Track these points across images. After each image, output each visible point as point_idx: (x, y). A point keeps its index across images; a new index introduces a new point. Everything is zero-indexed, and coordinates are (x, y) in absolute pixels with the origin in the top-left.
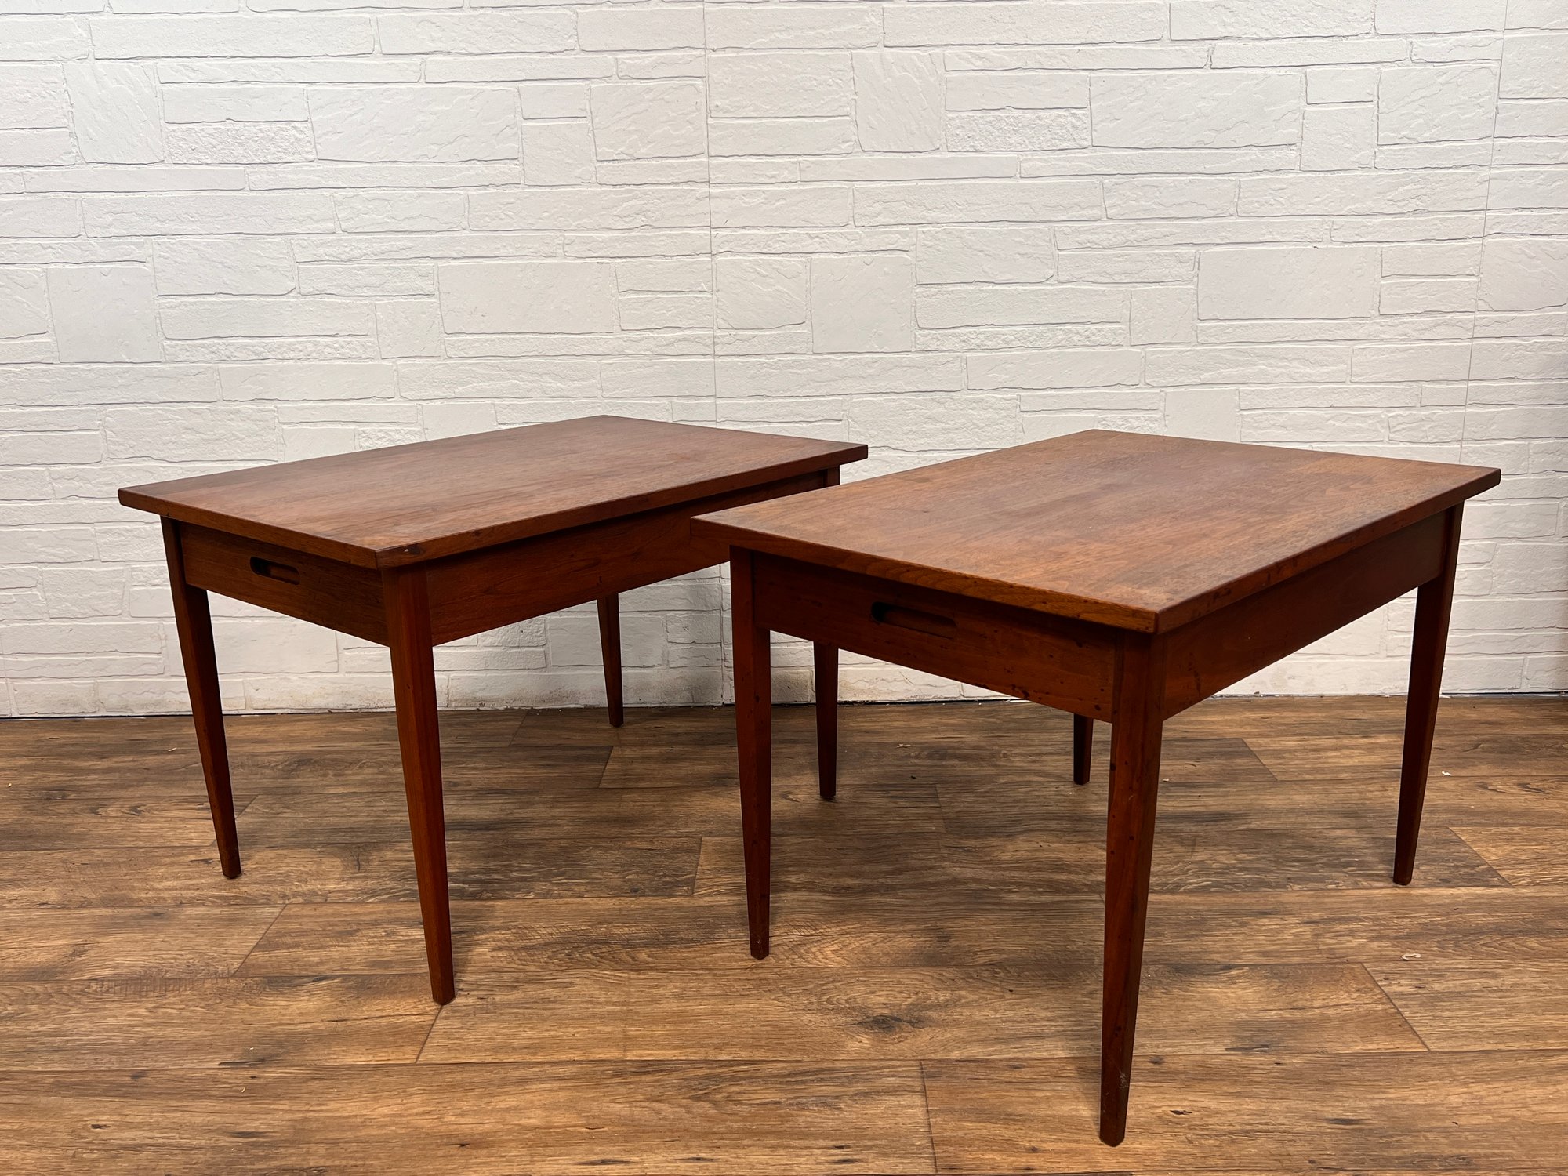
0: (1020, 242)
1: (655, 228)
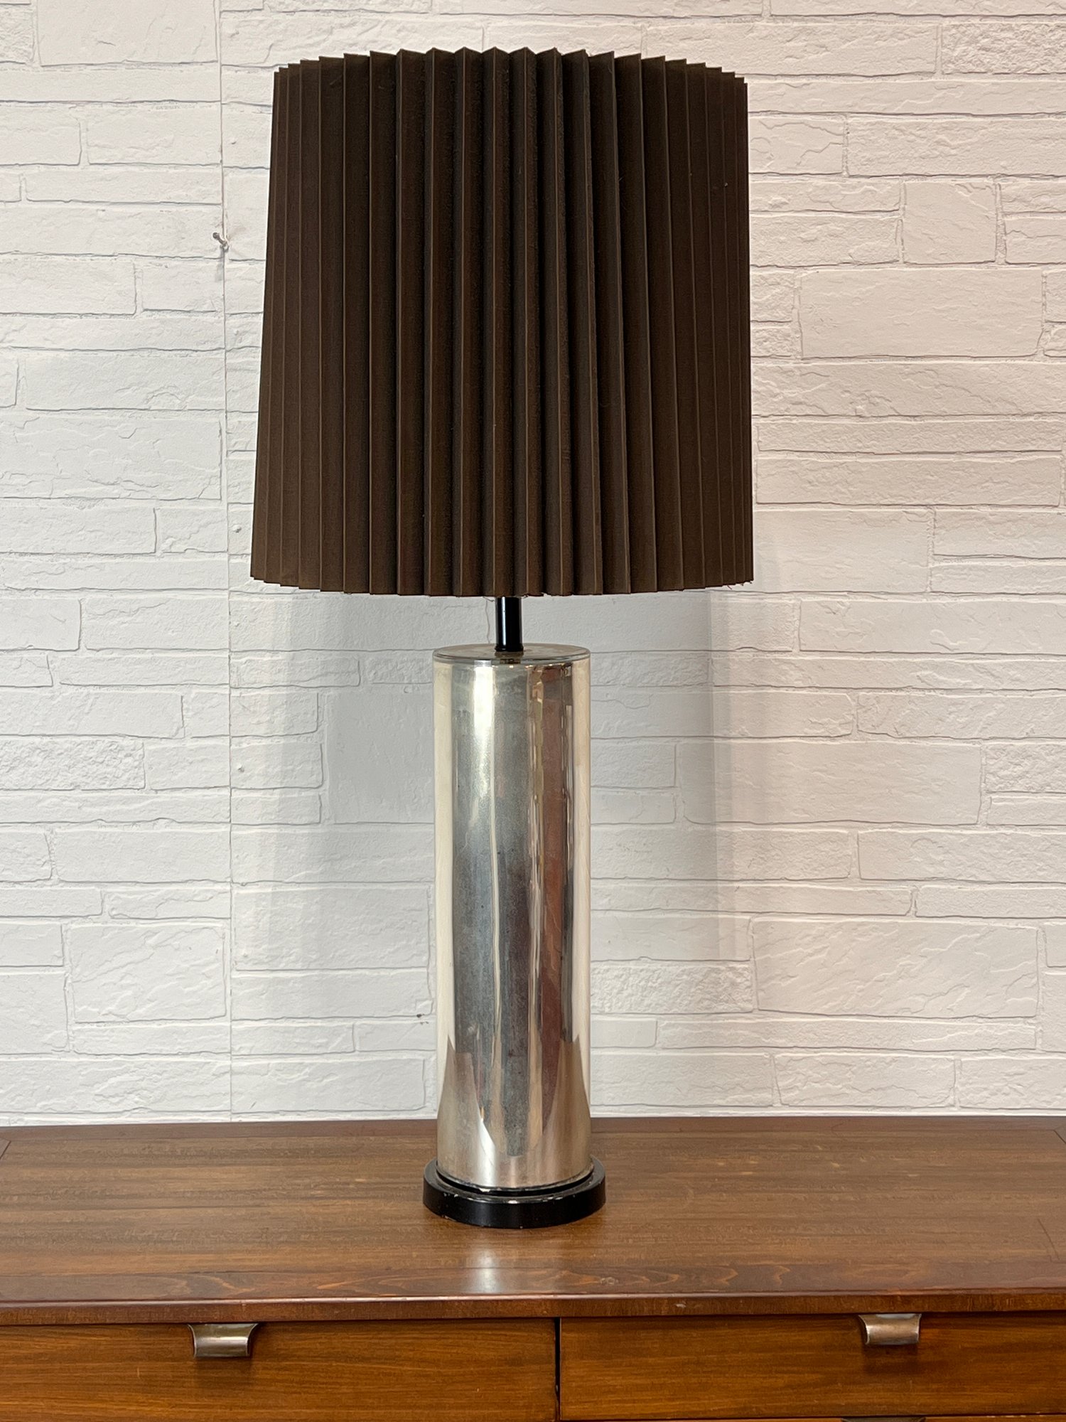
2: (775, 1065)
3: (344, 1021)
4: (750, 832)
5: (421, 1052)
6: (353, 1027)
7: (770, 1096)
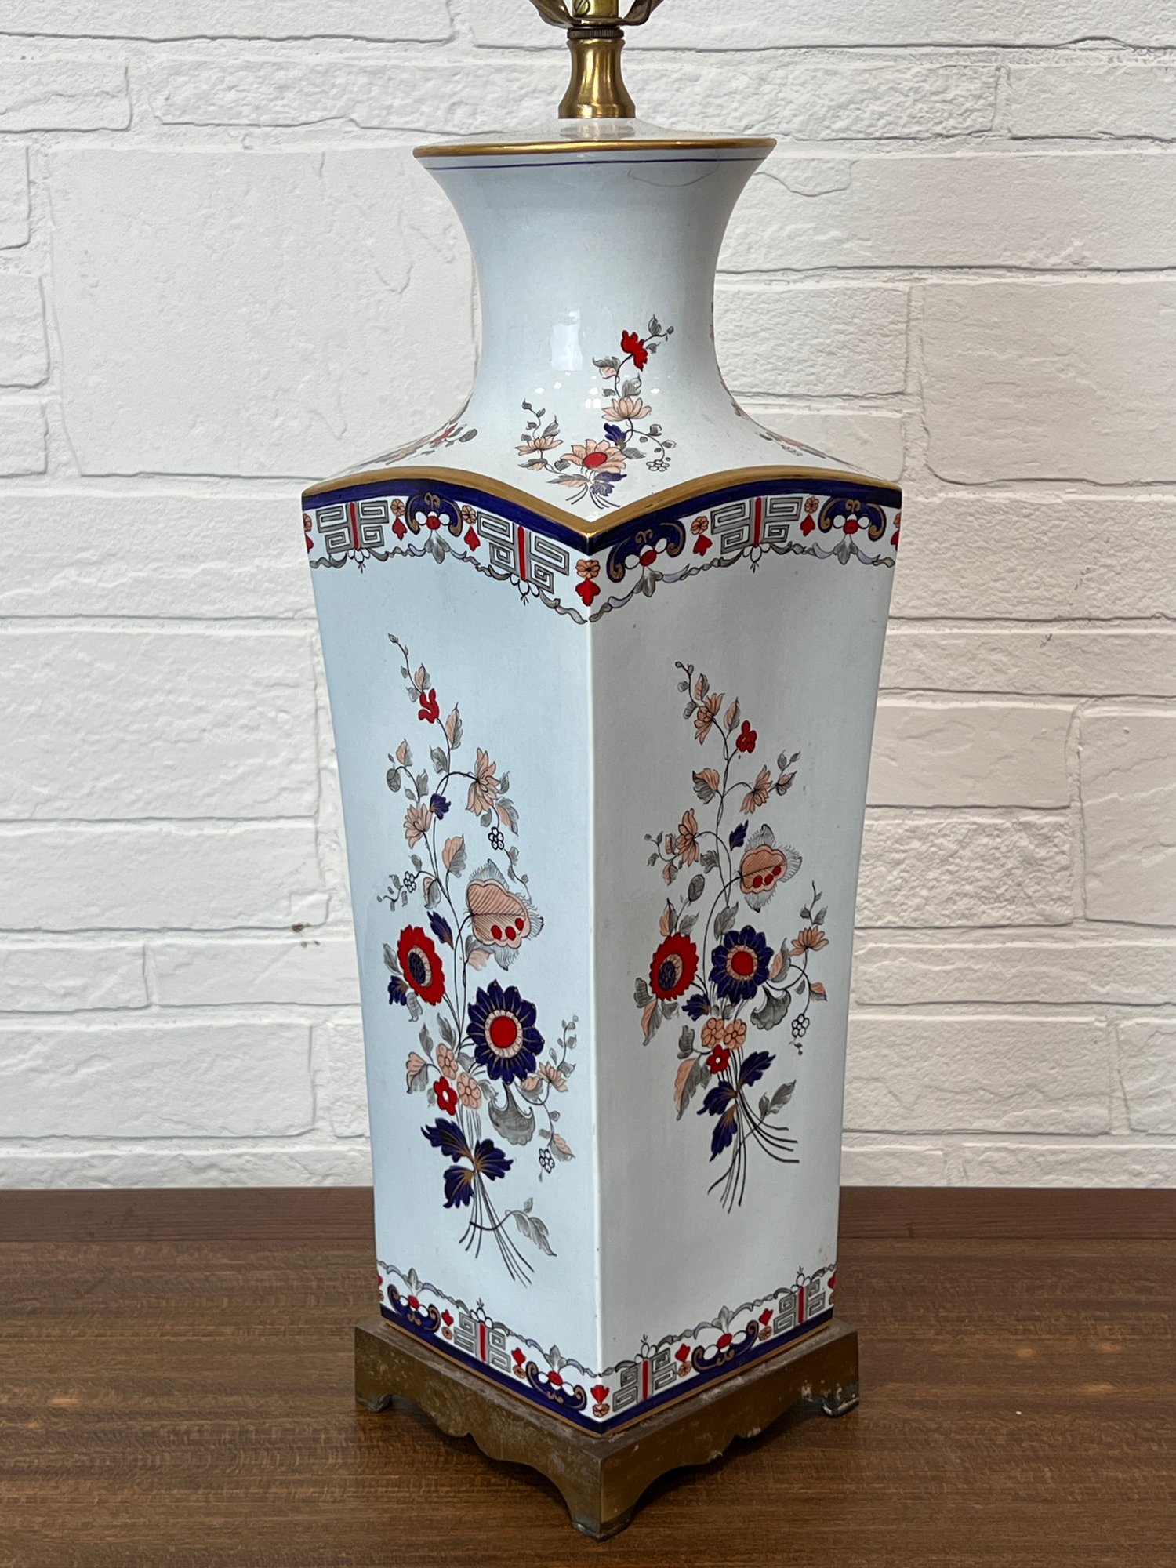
2: (1120, 1044)
3: (123, 938)
4: (1084, 503)
5: (303, 1009)
6: (144, 953)
7: (1103, 1112)
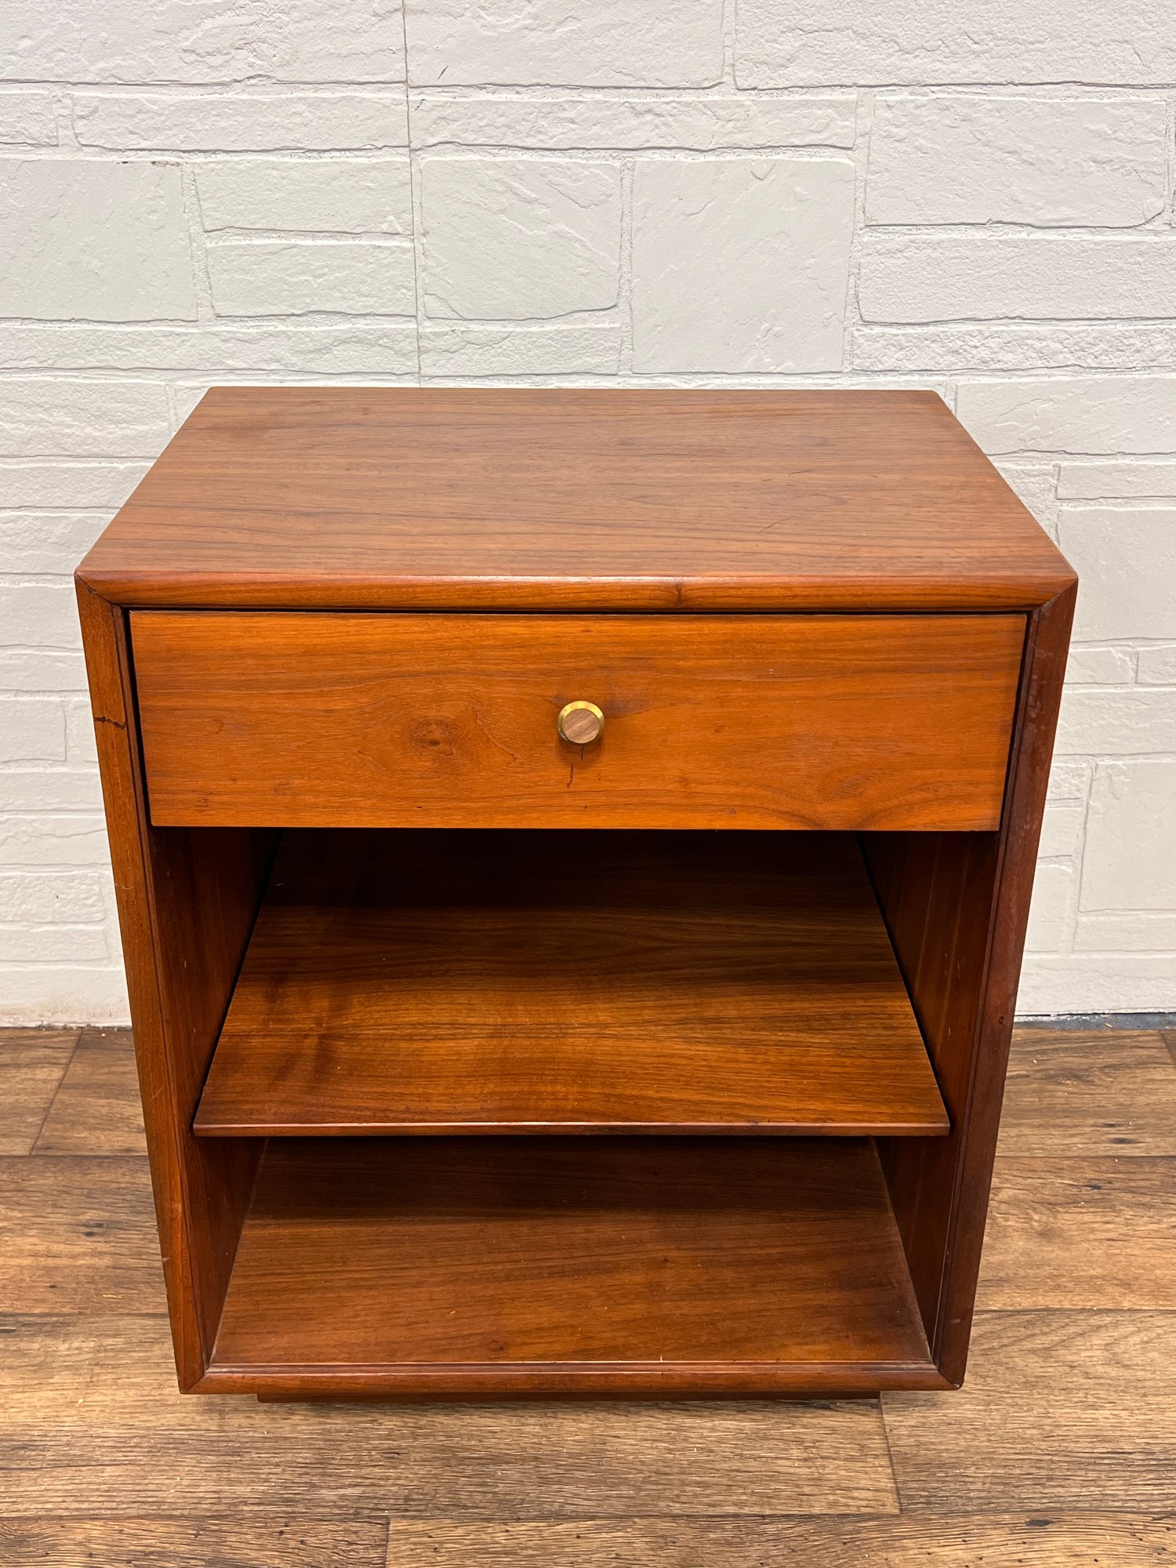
0: (1100, 134)
1: (281, 82)
